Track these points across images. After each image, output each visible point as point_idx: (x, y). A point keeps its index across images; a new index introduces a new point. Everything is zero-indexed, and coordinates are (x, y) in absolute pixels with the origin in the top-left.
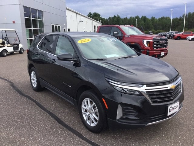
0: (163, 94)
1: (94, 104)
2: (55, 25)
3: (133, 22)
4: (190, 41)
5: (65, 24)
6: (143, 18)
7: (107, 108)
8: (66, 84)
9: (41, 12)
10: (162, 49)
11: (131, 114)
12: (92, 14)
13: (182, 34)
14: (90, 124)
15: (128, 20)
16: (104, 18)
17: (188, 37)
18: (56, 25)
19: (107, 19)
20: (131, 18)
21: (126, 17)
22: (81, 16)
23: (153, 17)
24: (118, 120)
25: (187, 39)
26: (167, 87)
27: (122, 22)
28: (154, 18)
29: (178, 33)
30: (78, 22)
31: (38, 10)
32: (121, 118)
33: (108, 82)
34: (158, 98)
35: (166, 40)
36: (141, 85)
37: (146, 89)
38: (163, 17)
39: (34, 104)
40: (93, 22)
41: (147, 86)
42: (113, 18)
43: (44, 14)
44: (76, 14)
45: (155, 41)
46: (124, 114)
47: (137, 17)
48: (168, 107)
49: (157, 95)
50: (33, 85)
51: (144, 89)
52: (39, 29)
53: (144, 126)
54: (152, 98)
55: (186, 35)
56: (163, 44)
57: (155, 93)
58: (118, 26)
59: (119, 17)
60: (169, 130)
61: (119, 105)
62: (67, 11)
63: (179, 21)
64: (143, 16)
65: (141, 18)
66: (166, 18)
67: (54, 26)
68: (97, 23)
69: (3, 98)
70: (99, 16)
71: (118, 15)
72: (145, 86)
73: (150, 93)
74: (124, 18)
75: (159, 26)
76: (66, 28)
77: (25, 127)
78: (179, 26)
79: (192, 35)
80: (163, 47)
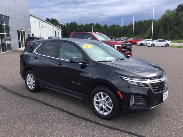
0: (160, 85)
1: (107, 96)
2: (20, 30)
3: (88, 28)
4: (139, 45)
5: (29, 30)
6: (97, 25)
7: (122, 98)
8: (76, 83)
9: (7, 17)
10: (128, 52)
11: (141, 101)
12: (49, 20)
13: (133, 40)
14: (103, 113)
15: (84, 26)
16: (62, 24)
17: (137, 42)
18: (24, 31)
19: (64, 25)
20: (87, 24)
21: (82, 24)
22: (43, 22)
23: (105, 24)
24: (131, 107)
25: (137, 44)
26: (161, 80)
27: (78, 28)
28: (107, 25)
29: (128, 39)
30: (41, 27)
31: (5, 16)
32: (134, 105)
33: (122, 78)
34: (156, 88)
35: (131, 45)
36: (147, 79)
37: (150, 82)
38: (114, 25)
39: (39, 103)
40: (54, 27)
41: (150, 80)
42: (70, 24)
43: (10, 19)
44: (38, 20)
45: (123, 46)
46: (135, 102)
47: (92, 25)
48: (163, 94)
49: (156, 86)
50: (29, 86)
51: (148, 82)
52: (5, 34)
53: (149, 110)
54: (154, 89)
55: (135, 41)
56: (129, 48)
57: (155, 85)
58: (90, 33)
59: (75, 24)
60: (160, 113)
61: (132, 95)
62: (31, 17)
63: (128, 29)
64: (97, 24)
65: (96, 26)
66: (117, 26)
67: (22, 31)
68: (58, 29)
69: (4, 100)
70: (56, 22)
71: (75, 22)
72: (149, 79)
73: (152, 85)
74: (80, 25)
75: (111, 33)
76: (31, 33)
77: (44, 121)
78: (128, 33)
79: (141, 41)
80: (129, 51)
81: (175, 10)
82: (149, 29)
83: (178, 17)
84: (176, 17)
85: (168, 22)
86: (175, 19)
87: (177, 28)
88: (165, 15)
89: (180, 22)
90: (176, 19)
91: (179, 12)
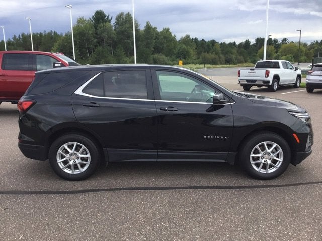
1: (276, 144)
7: (298, 141)
8: (212, 137)
33: (294, 116)
81: (92, 19)
82: (53, 48)
83: (98, 32)
84: (95, 31)
85: (85, 38)
86: (94, 35)
87: (100, 48)
88: (78, 26)
89: (103, 40)
90: (96, 33)
91: (98, 23)
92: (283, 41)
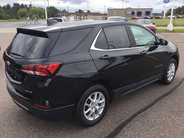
8: (158, 66)
92: (30, 6)
